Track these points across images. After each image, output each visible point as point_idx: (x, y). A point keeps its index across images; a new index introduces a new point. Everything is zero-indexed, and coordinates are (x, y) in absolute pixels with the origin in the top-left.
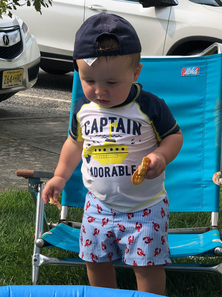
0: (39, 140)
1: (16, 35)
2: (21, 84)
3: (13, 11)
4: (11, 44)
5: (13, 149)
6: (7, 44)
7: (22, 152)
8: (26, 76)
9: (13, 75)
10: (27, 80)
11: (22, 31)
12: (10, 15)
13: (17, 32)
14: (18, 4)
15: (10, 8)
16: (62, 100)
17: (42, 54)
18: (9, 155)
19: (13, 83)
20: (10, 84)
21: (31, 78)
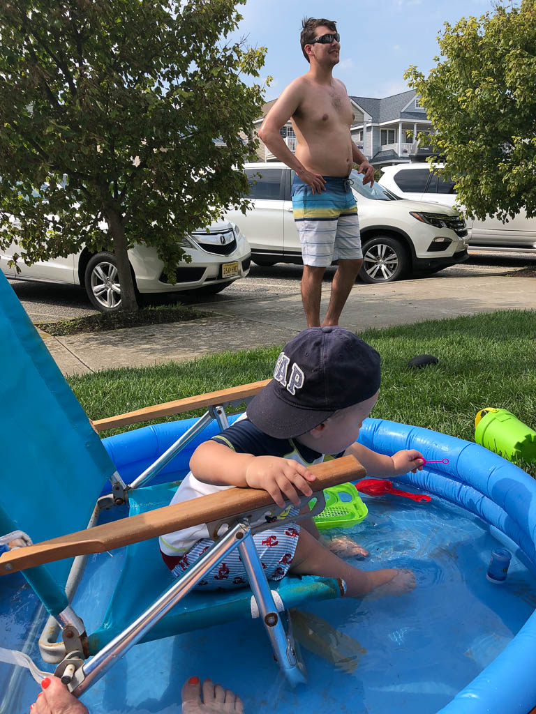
0: (253, 315)
1: (230, 235)
2: (237, 273)
3: (224, 215)
4: (227, 243)
5: (232, 323)
6: (224, 242)
7: (240, 324)
8: (240, 267)
9: (231, 267)
10: (242, 270)
11: (235, 232)
12: (223, 218)
13: (231, 232)
14: (228, 209)
15: (222, 213)
16: (270, 285)
17: (253, 250)
18: (229, 327)
19: (231, 273)
20: (228, 274)
21: (245, 269)
